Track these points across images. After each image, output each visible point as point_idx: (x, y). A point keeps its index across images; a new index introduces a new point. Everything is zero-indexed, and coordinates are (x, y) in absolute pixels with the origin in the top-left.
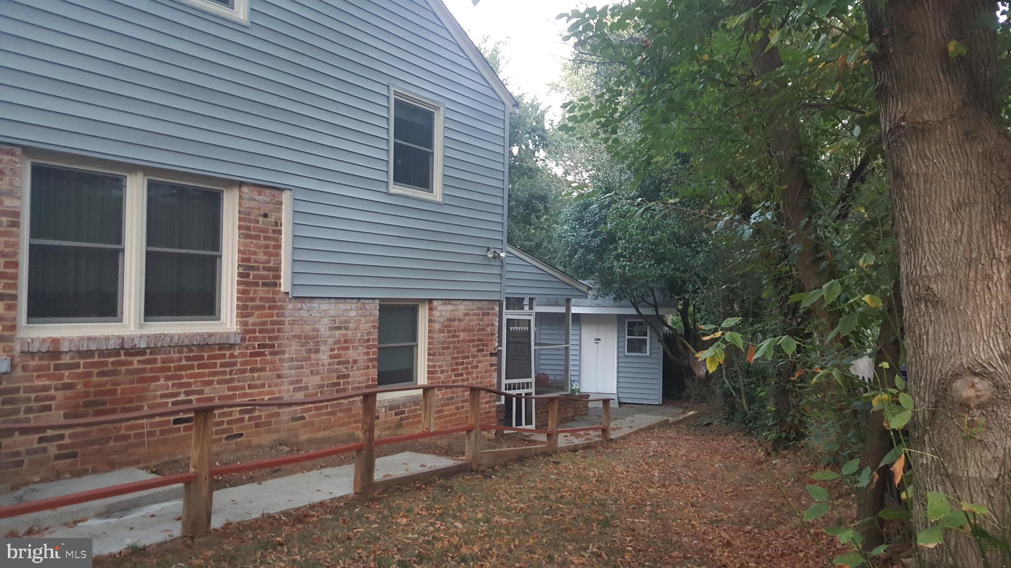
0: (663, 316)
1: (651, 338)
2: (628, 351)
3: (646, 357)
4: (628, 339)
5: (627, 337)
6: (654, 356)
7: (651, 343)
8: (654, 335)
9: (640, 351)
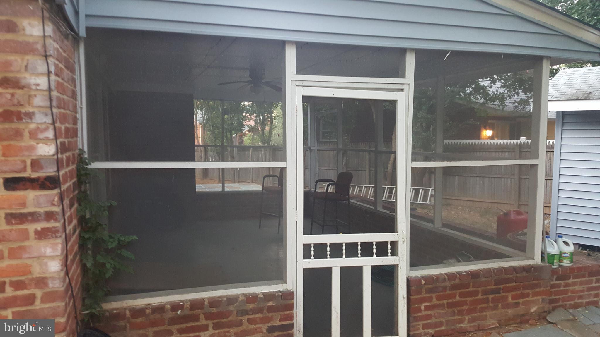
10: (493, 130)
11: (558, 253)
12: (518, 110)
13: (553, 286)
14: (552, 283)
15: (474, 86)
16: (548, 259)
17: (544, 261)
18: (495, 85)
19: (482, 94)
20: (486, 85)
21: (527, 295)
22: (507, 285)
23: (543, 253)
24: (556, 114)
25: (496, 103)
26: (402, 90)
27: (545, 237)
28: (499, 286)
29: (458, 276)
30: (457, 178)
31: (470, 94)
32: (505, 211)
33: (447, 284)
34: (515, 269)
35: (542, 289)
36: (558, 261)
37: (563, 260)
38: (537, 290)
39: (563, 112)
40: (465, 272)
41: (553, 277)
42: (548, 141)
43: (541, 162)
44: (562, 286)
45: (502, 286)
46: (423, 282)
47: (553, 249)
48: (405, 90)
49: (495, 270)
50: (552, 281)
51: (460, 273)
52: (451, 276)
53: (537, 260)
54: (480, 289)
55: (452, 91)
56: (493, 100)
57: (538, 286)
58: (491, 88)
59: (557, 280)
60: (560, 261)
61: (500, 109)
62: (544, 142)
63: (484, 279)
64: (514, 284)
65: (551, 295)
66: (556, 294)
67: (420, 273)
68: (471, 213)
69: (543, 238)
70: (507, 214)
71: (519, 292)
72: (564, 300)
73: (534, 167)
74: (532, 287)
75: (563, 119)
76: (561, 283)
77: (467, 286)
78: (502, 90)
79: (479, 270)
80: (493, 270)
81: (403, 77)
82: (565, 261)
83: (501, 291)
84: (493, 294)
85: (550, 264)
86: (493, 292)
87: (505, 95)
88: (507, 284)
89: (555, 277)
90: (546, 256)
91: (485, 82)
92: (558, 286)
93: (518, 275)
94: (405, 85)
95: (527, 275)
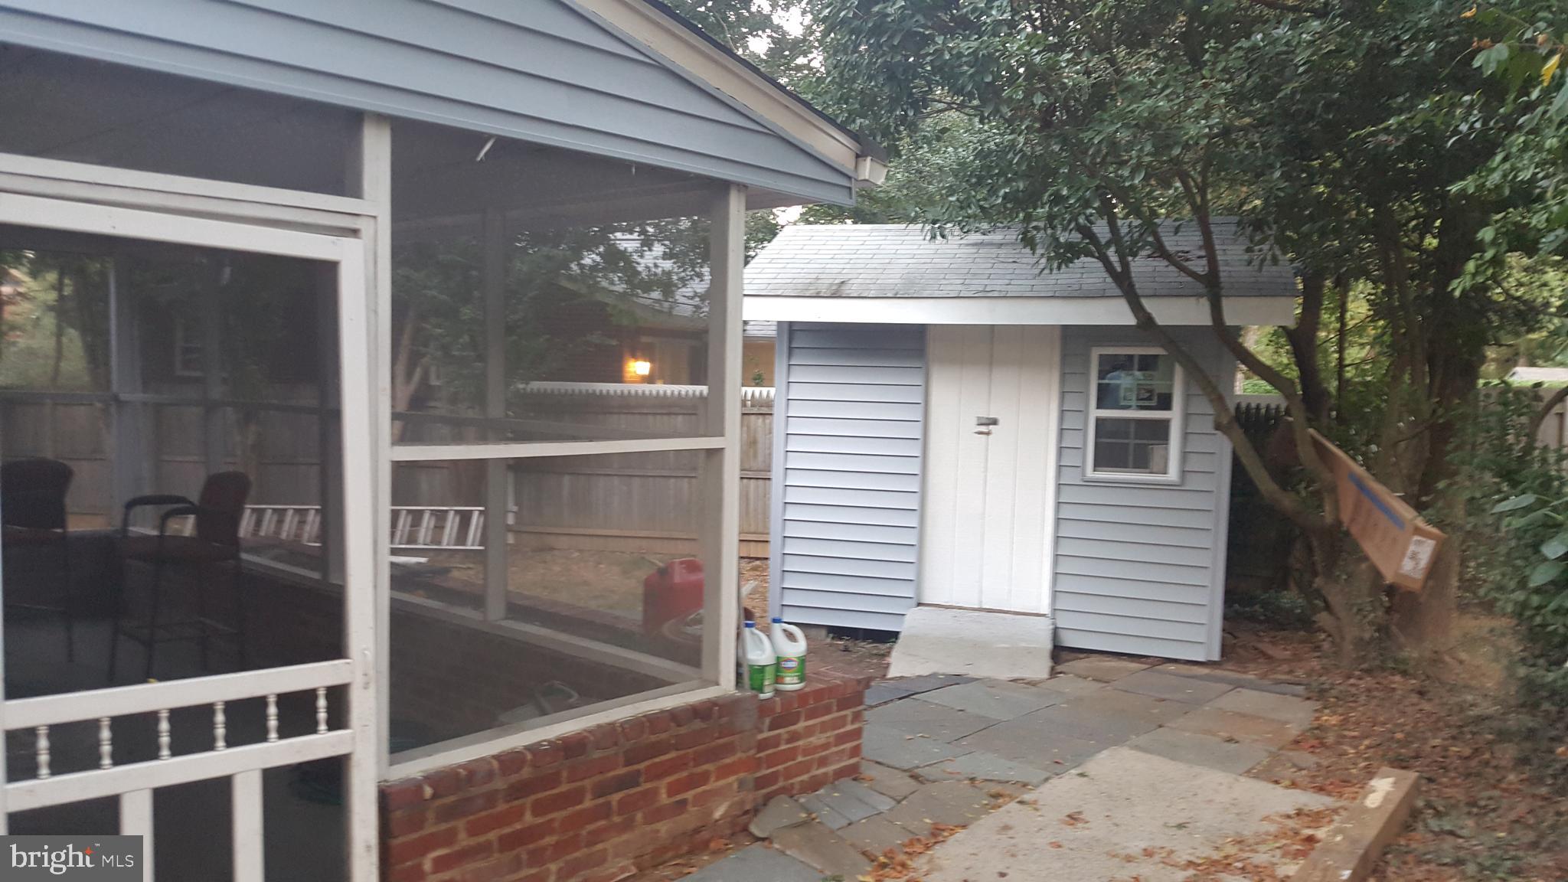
0: (1237, 330)
1: (1187, 417)
2: (1098, 464)
3: (1168, 487)
4: (1100, 422)
5: (1095, 413)
6: (1194, 483)
7: (1185, 435)
8: (1204, 406)
9: (1142, 462)
10: (651, 361)
11: (772, 661)
12: (702, 315)
13: (762, 746)
14: (761, 736)
15: (601, 249)
16: (751, 679)
17: (743, 687)
18: (650, 250)
19: (623, 270)
20: (630, 250)
21: (704, 778)
22: (657, 760)
23: (738, 665)
24: (774, 328)
25: (656, 295)
26: (354, 233)
27: (742, 626)
28: (636, 767)
29: (529, 757)
30: (566, 479)
31: (594, 268)
32: (661, 565)
33: (499, 784)
34: (674, 716)
35: (739, 755)
36: (772, 681)
37: (783, 677)
38: (728, 761)
39: (791, 324)
40: (550, 742)
41: (763, 723)
42: (744, 389)
43: (731, 442)
44: (783, 742)
45: (642, 766)
46: (428, 791)
47: (760, 654)
48: (364, 233)
49: (626, 726)
50: (761, 731)
51: (533, 749)
52: (509, 761)
53: (726, 685)
54: (588, 783)
55: (549, 258)
56: (648, 286)
57: (729, 749)
58: (642, 256)
59: (771, 729)
60: (778, 680)
61: (665, 310)
62: (737, 391)
63: (597, 754)
64: (672, 755)
65: (758, 767)
66: (771, 761)
67: (419, 766)
68: (601, 566)
69: (738, 628)
70: (664, 572)
71: (685, 774)
72: (789, 774)
73: (715, 454)
74: (713, 755)
75: (790, 340)
76: (779, 735)
77: (553, 780)
78: (668, 265)
79: (585, 730)
80: (622, 725)
81: (356, 193)
82: (788, 680)
83: (642, 779)
84: (620, 790)
85: (754, 692)
86: (622, 783)
87: (675, 277)
88: (655, 757)
89: (767, 721)
90: (745, 671)
91: (627, 242)
92: (775, 742)
93: (683, 730)
94: (365, 219)
95: (704, 725)
